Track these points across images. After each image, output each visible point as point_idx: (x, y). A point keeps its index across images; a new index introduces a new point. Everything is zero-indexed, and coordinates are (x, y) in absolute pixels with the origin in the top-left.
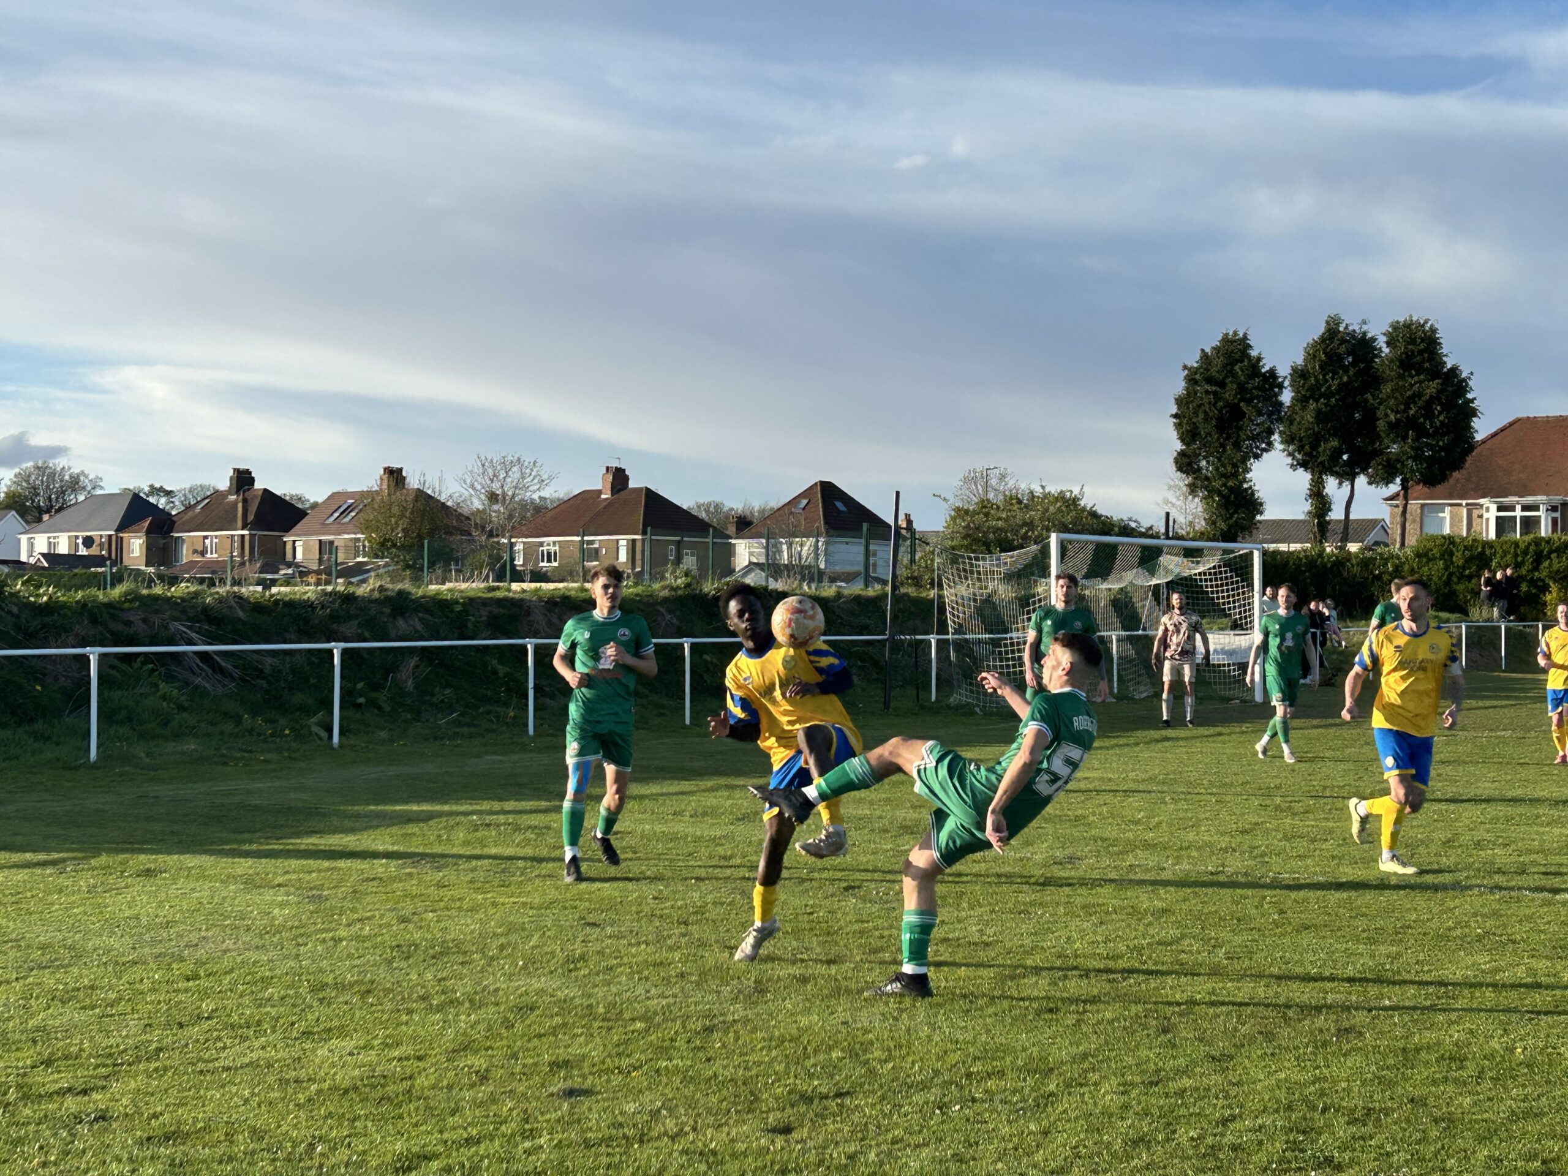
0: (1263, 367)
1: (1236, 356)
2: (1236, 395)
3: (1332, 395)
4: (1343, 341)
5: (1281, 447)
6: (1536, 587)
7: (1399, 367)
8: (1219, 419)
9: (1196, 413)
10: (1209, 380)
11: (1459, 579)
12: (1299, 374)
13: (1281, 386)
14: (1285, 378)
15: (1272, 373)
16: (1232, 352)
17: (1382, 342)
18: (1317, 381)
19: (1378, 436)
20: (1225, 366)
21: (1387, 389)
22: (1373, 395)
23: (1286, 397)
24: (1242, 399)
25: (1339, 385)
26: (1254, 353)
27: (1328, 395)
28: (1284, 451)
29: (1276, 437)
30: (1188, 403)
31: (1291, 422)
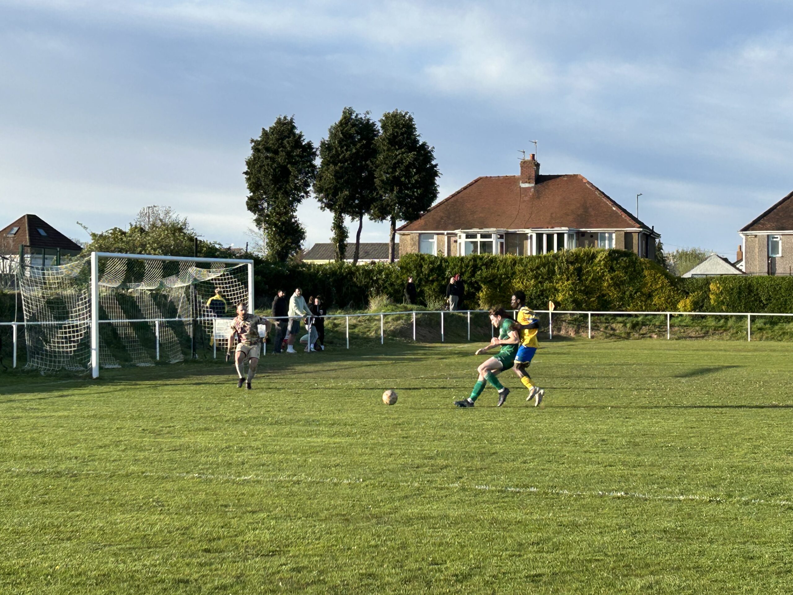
0: (303, 140)
1: (286, 134)
2: (285, 159)
3: (346, 161)
4: (354, 125)
5: (315, 195)
6: (473, 287)
7: (388, 143)
8: (274, 176)
9: (259, 172)
10: (268, 149)
11: (426, 282)
12: (326, 147)
13: (314, 154)
14: (317, 149)
15: (309, 145)
16: (283, 131)
17: (379, 126)
18: (337, 151)
19: (375, 189)
20: (278, 140)
21: (381, 157)
22: (371, 162)
23: (318, 162)
24: (289, 163)
25: (350, 155)
26: (297, 132)
27: (344, 161)
28: (316, 197)
29: (311, 189)
30: (254, 164)
31: (321, 178)
